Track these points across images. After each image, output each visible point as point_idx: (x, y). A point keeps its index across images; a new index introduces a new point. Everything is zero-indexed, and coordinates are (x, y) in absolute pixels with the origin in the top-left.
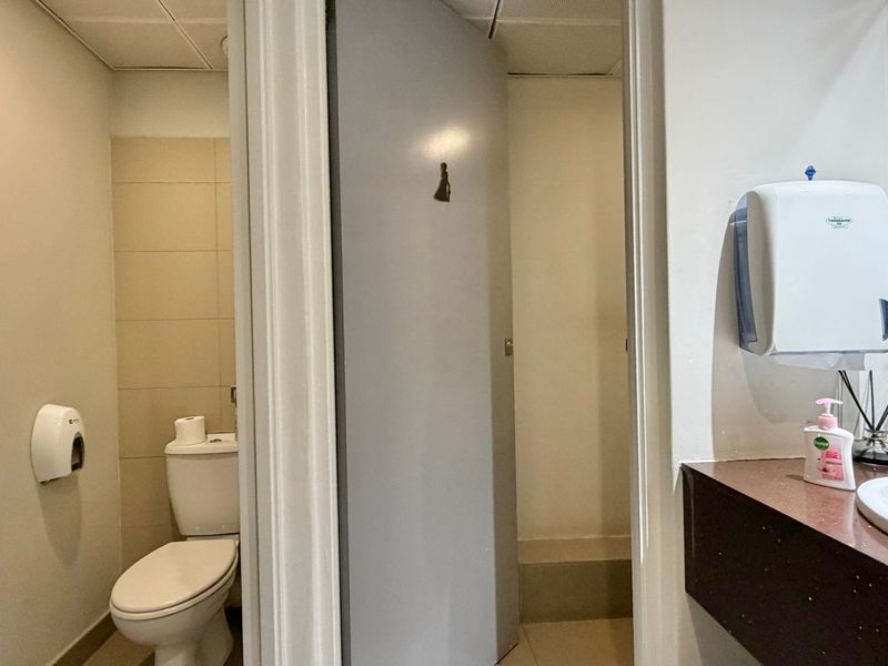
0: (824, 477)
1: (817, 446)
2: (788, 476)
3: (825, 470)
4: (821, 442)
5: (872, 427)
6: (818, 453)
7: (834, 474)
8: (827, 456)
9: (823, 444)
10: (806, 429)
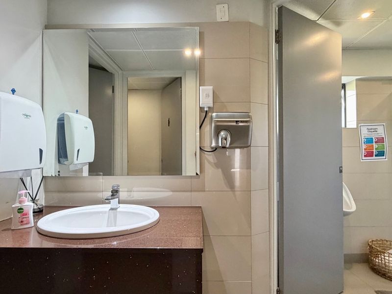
0: (22, 225)
1: (18, 212)
2: (2, 230)
3: (22, 222)
4: (20, 210)
5: (32, 199)
6: (19, 215)
7: (26, 222)
8: (23, 215)
9: (22, 211)
10: (13, 206)
